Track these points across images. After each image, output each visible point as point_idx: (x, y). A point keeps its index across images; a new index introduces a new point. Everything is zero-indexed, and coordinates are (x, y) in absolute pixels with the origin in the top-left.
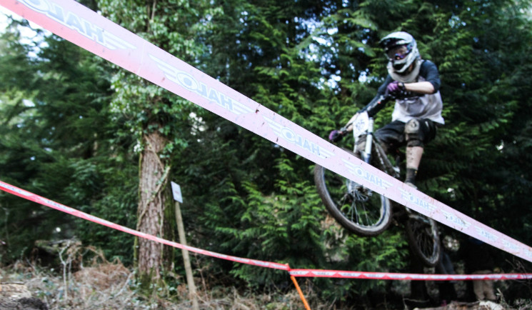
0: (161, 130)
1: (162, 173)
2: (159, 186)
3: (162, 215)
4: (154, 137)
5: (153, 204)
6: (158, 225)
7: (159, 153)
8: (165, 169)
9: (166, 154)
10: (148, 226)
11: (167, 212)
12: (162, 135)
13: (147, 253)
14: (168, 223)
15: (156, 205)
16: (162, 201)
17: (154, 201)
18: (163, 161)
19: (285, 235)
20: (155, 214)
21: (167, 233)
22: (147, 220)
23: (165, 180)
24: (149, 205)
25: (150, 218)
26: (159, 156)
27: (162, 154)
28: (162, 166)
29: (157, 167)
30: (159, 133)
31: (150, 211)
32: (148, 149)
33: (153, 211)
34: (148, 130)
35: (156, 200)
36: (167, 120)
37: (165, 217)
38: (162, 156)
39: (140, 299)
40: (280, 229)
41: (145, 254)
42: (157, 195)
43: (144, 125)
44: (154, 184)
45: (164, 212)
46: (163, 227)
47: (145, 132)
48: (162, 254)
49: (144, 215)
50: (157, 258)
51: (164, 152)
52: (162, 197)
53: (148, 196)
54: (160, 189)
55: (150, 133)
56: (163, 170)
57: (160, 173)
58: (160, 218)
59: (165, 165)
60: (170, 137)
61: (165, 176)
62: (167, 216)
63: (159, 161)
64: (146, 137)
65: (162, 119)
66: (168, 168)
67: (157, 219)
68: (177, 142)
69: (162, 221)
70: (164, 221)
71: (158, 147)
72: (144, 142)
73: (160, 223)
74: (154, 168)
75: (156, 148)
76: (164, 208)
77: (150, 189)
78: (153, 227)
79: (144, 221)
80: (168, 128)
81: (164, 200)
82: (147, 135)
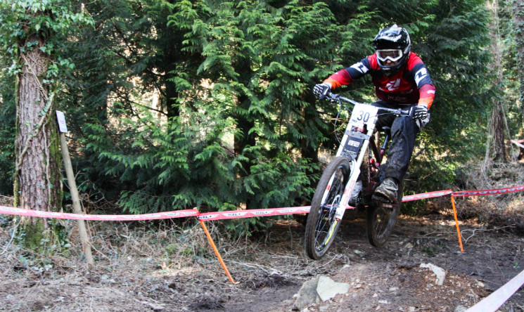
0: (43, 49)
1: (46, 102)
2: (43, 117)
3: (47, 154)
4: (34, 56)
5: (36, 140)
6: (44, 166)
7: (41, 77)
8: (48, 96)
9: (50, 79)
10: (31, 166)
11: (53, 149)
12: (44, 55)
13: (32, 198)
14: (55, 161)
15: (40, 141)
16: (47, 135)
17: (37, 137)
18: (47, 87)
19: (186, 166)
20: (40, 151)
21: (54, 174)
22: (30, 159)
23: (49, 110)
24: (31, 141)
25: (33, 157)
26: (41, 81)
27: (45, 79)
28: (45, 92)
29: (39, 94)
30: (39, 51)
31: (33, 149)
32: (27, 71)
33: (36, 148)
34: (26, 48)
35: (40, 135)
36: (49, 35)
37: (50, 154)
38: (45, 81)
39: (27, 255)
40: (179, 160)
41: (29, 200)
42: (40, 129)
43: (21, 41)
44: (37, 115)
45: (49, 148)
46: (50, 167)
47: (22, 50)
48: (50, 200)
49: (26, 153)
50: (43, 205)
51: (48, 76)
52: (46, 131)
53: (30, 130)
54: (45, 121)
55: (28, 51)
56: (47, 99)
57: (42, 101)
58: (45, 156)
59: (49, 92)
60: (53, 56)
61: (49, 104)
62: (53, 153)
63: (41, 87)
64: (24, 56)
65: (44, 35)
66: (52, 95)
67: (42, 158)
68: (62, 63)
69: (48, 160)
70: (50, 159)
71: (39, 69)
72: (21, 61)
73: (46, 163)
74: (36, 96)
75: (37, 71)
76: (50, 144)
77: (32, 122)
78: (38, 168)
79: (25, 160)
80: (51, 46)
81: (49, 134)
82: (25, 54)
